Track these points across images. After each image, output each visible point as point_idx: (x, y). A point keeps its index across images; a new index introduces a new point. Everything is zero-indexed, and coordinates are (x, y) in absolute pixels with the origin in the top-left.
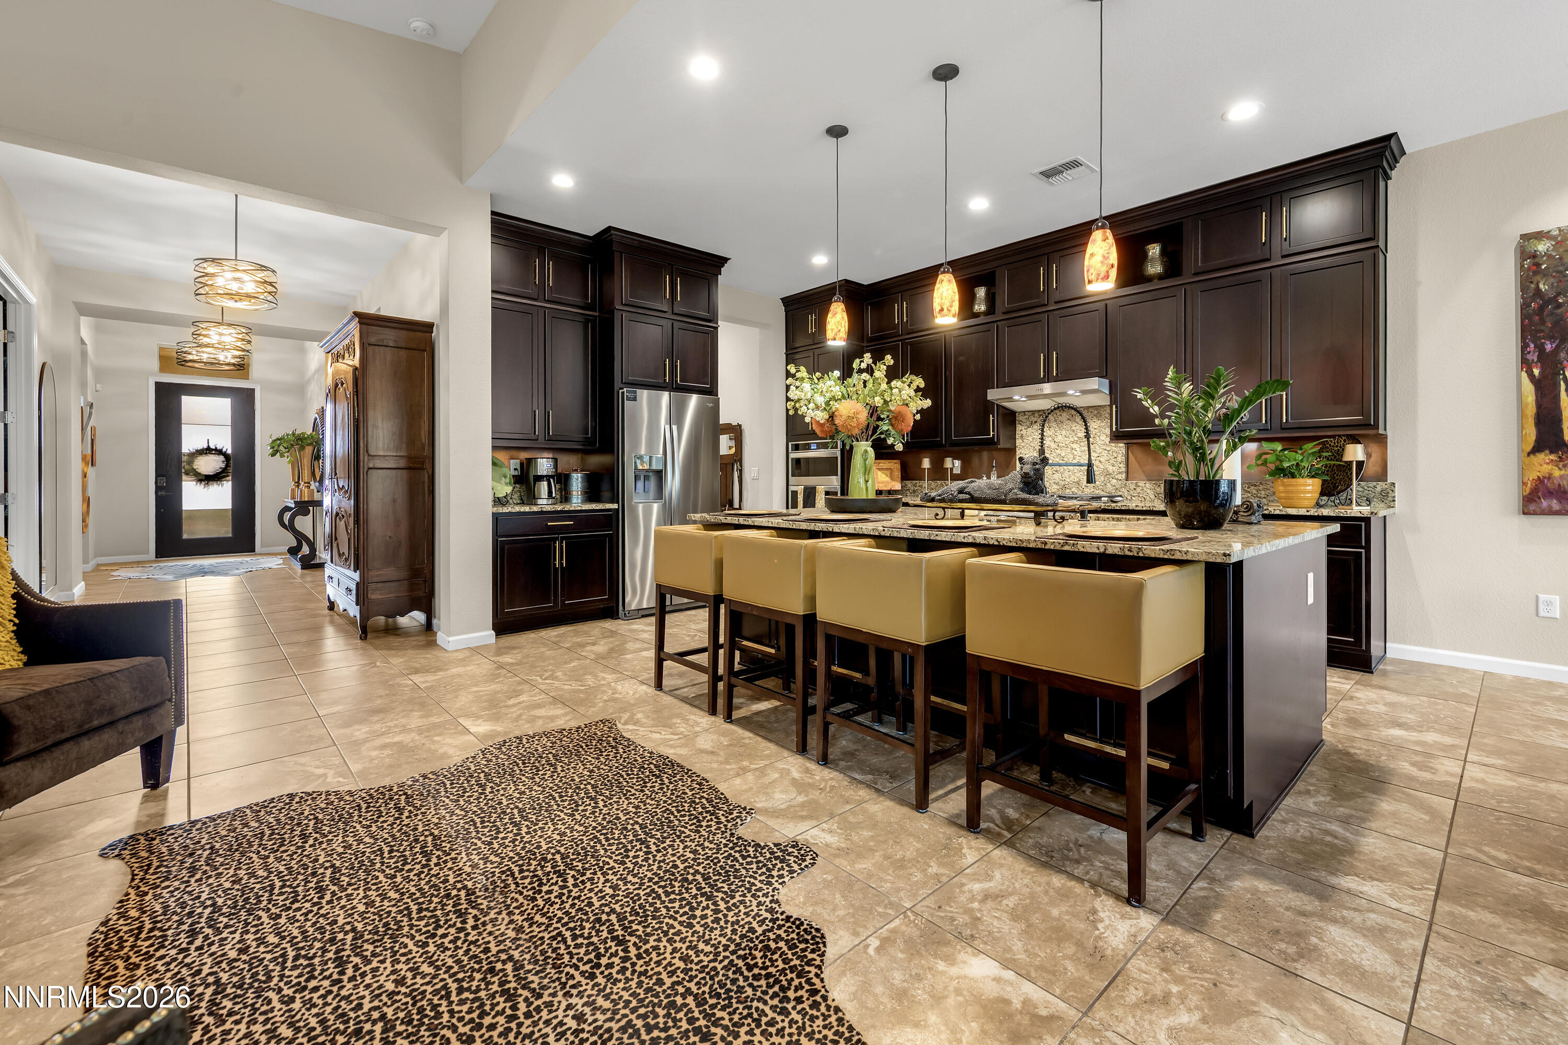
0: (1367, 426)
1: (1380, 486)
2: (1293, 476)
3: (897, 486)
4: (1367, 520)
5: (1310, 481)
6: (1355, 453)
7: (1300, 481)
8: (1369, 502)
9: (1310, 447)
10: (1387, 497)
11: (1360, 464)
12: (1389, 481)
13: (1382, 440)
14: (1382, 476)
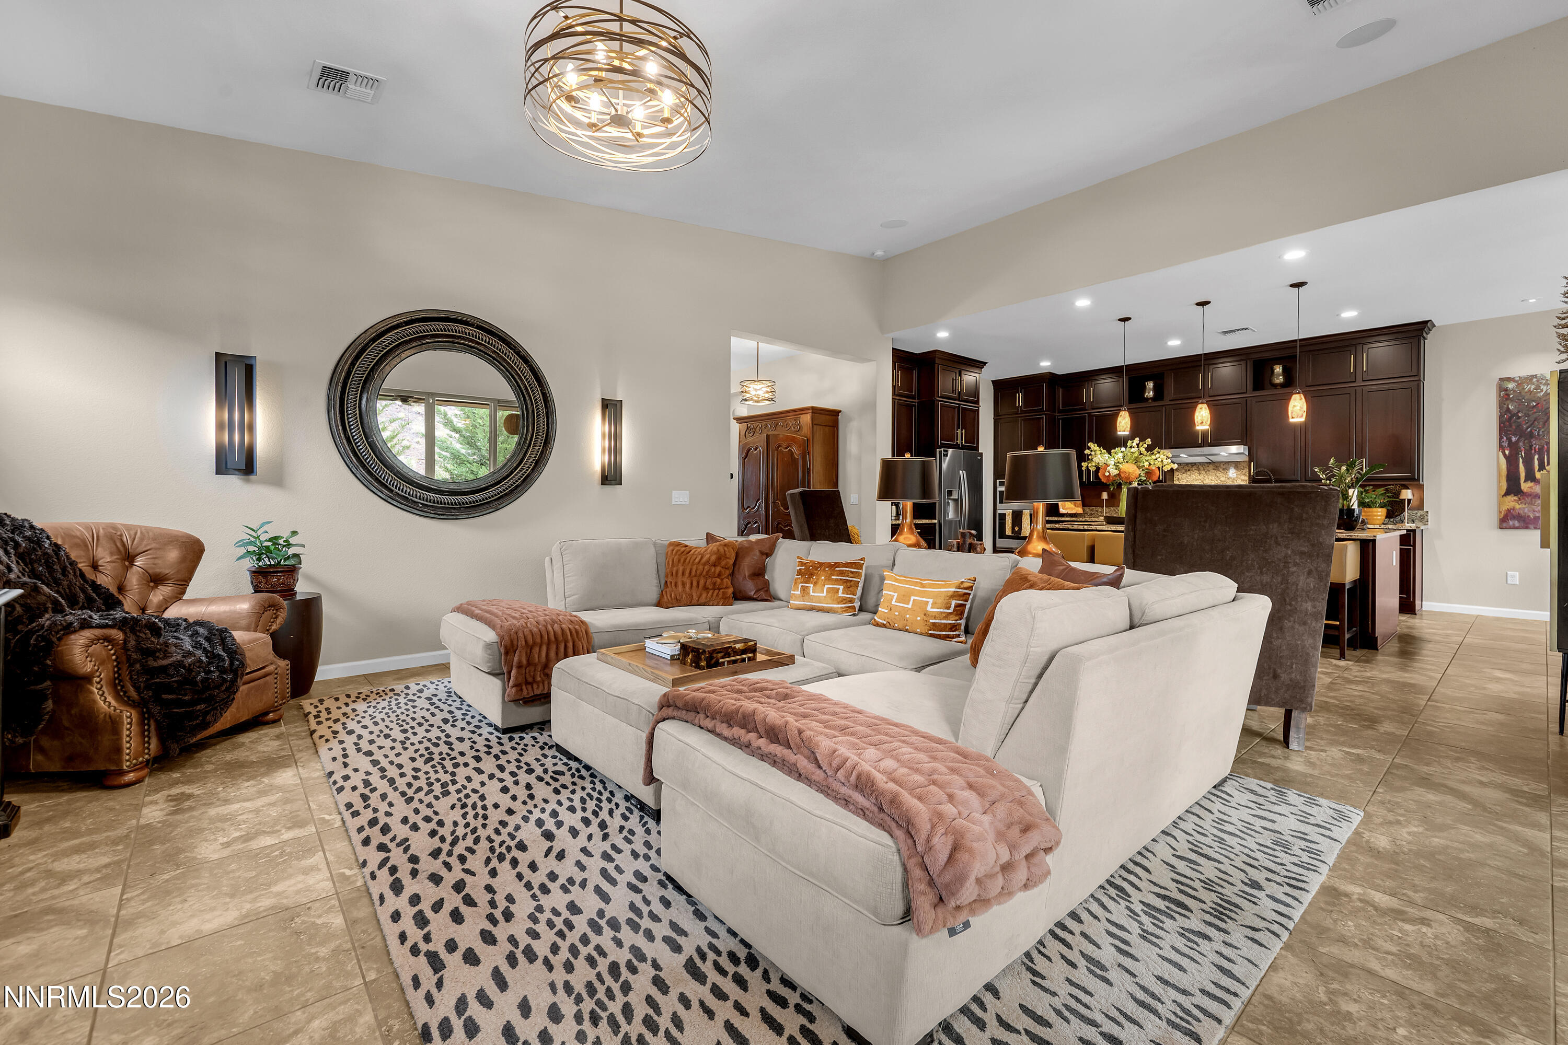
0: (1414, 479)
1: (1420, 513)
2: (1370, 507)
3: (1079, 510)
4: (1414, 531)
5: (1380, 510)
6: (1407, 494)
7: (1375, 509)
8: (1413, 521)
9: (1381, 491)
10: (1423, 519)
11: (1409, 501)
12: (1425, 510)
13: (1421, 487)
14: (1421, 507)
